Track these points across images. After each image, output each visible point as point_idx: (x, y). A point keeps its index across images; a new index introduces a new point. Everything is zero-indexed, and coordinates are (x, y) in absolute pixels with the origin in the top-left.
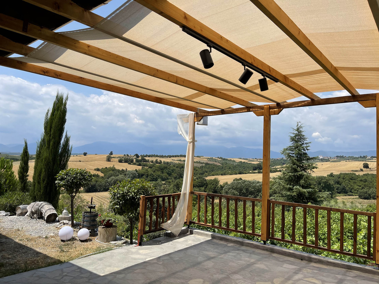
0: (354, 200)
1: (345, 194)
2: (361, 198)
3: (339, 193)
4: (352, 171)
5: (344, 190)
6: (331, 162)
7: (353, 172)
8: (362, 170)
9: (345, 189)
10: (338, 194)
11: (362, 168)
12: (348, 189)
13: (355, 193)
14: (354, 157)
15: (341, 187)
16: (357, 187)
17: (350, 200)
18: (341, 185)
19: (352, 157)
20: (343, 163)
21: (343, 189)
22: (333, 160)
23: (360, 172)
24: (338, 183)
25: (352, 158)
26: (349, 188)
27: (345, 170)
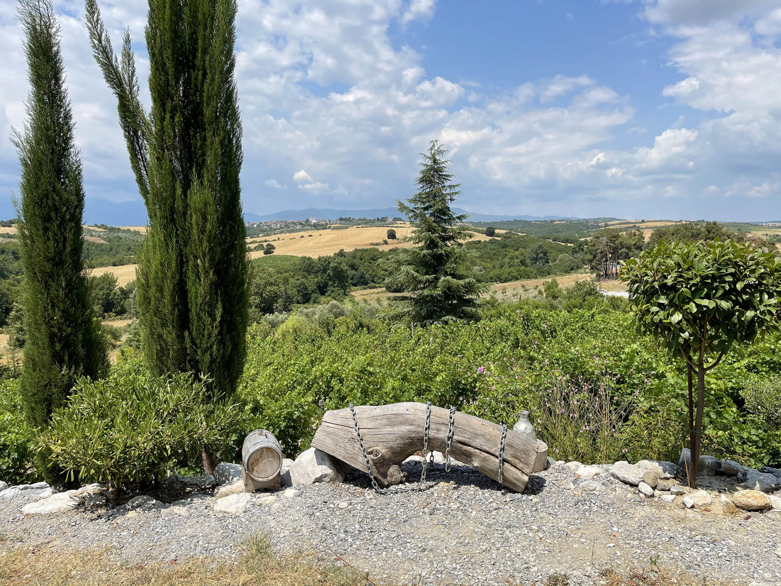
0: (379, 295)
1: (364, 286)
2: (390, 292)
3: (355, 285)
4: (372, 244)
5: (362, 280)
6: (332, 229)
7: (374, 246)
8: (386, 243)
9: (364, 278)
10: (354, 287)
11: (386, 239)
12: (368, 276)
13: (379, 283)
14: (366, 220)
15: (357, 274)
16: (383, 272)
17: (374, 295)
18: (357, 271)
19: (364, 220)
20: (353, 230)
21: (361, 277)
22: (334, 225)
23: (384, 246)
24: (353, 267)
25: (364, 222)
26: (370, 275)
27: (360, 243)
